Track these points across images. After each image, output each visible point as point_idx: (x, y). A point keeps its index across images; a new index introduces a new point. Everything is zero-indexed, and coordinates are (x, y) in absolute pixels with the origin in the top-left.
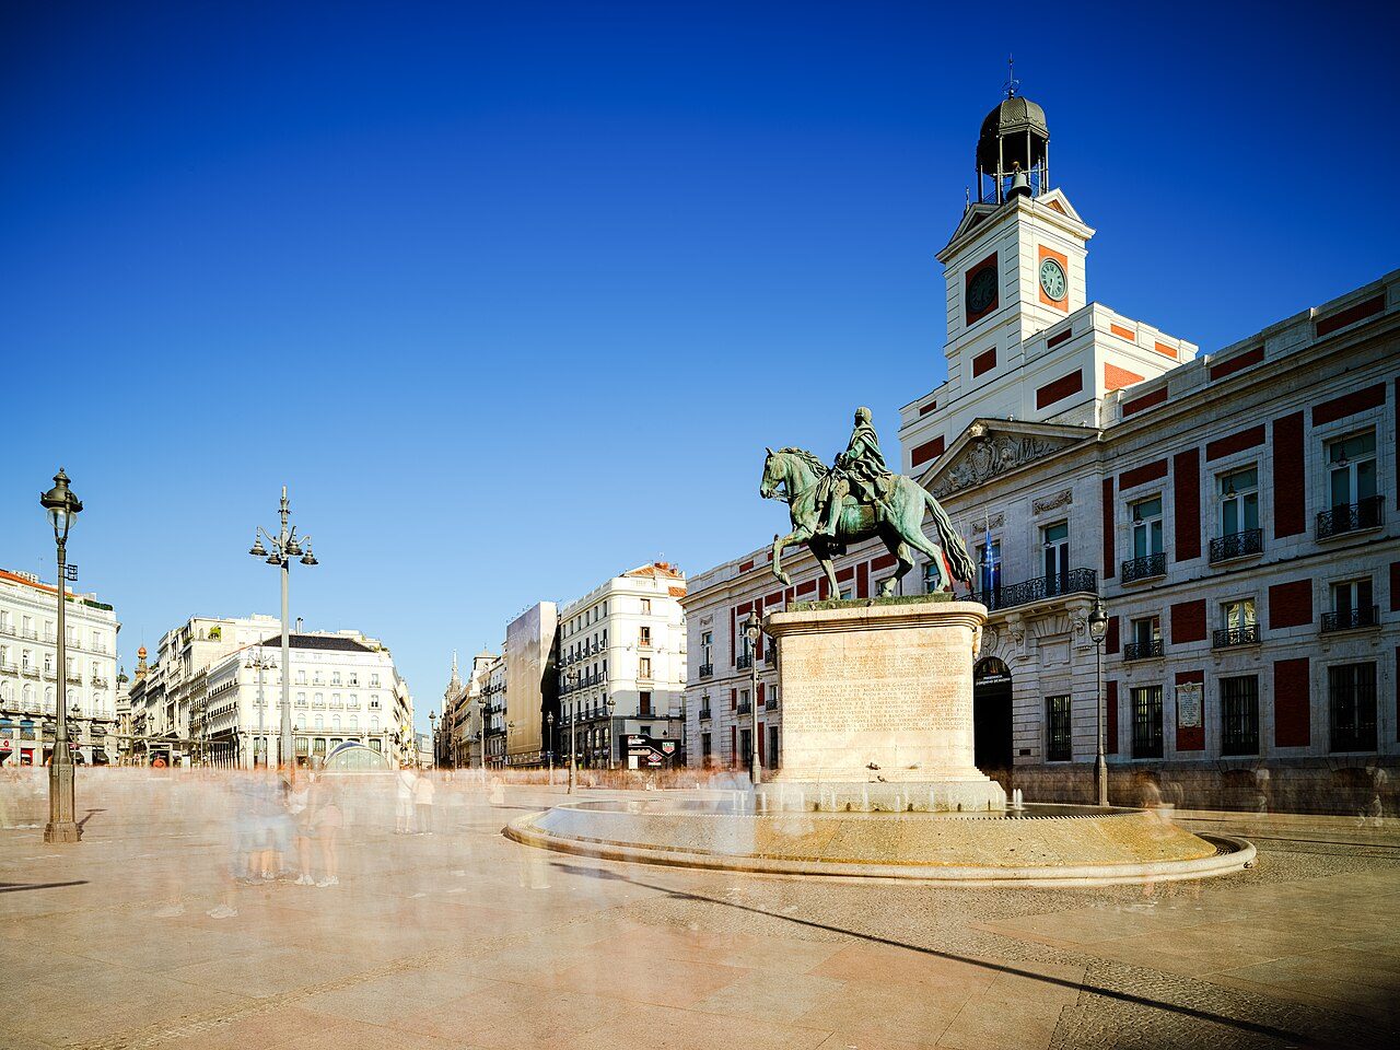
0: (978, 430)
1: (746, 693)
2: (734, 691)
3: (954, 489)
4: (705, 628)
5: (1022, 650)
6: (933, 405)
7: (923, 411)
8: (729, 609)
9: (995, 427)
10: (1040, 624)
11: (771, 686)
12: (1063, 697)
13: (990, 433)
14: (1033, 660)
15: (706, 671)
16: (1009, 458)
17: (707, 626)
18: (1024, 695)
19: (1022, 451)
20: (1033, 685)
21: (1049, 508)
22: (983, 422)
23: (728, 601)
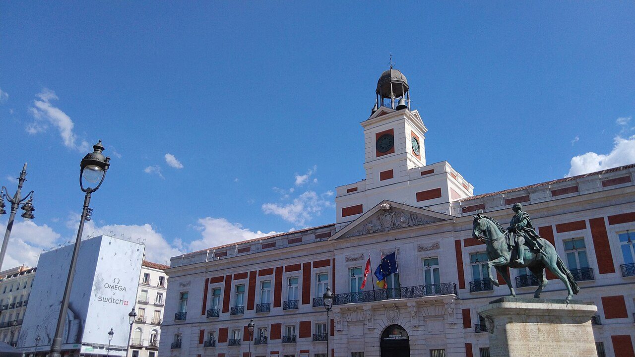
0: (386, 205)
1: (211, 334)
2: (202, 332)
3: (371, 232)
4: (183, 289)
5: (415, 322)
6: (356, 189)
7: (349, 191)
8: (204, 279)
9: (394, 205)
10: (425, 309)
11: (233, 330)
12: (439, 350)
13: (391, 208)
14: (422, 328)
15: (180, 316)
16: (404, 222)
17: (185, 288)
18: (417, 347)
19: (410, 220)
20: (423, 342)
21: (427, 249)
22: (389, 202)
23: (204, 273)
